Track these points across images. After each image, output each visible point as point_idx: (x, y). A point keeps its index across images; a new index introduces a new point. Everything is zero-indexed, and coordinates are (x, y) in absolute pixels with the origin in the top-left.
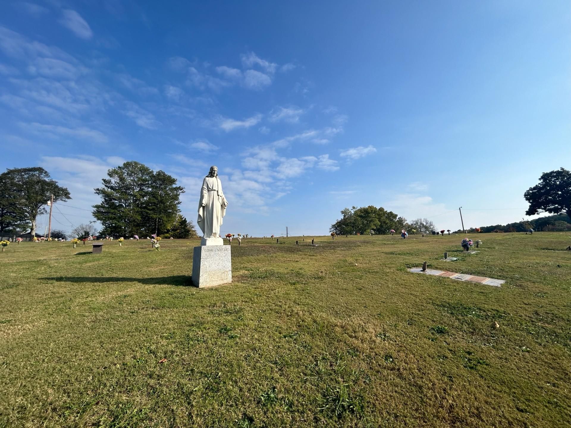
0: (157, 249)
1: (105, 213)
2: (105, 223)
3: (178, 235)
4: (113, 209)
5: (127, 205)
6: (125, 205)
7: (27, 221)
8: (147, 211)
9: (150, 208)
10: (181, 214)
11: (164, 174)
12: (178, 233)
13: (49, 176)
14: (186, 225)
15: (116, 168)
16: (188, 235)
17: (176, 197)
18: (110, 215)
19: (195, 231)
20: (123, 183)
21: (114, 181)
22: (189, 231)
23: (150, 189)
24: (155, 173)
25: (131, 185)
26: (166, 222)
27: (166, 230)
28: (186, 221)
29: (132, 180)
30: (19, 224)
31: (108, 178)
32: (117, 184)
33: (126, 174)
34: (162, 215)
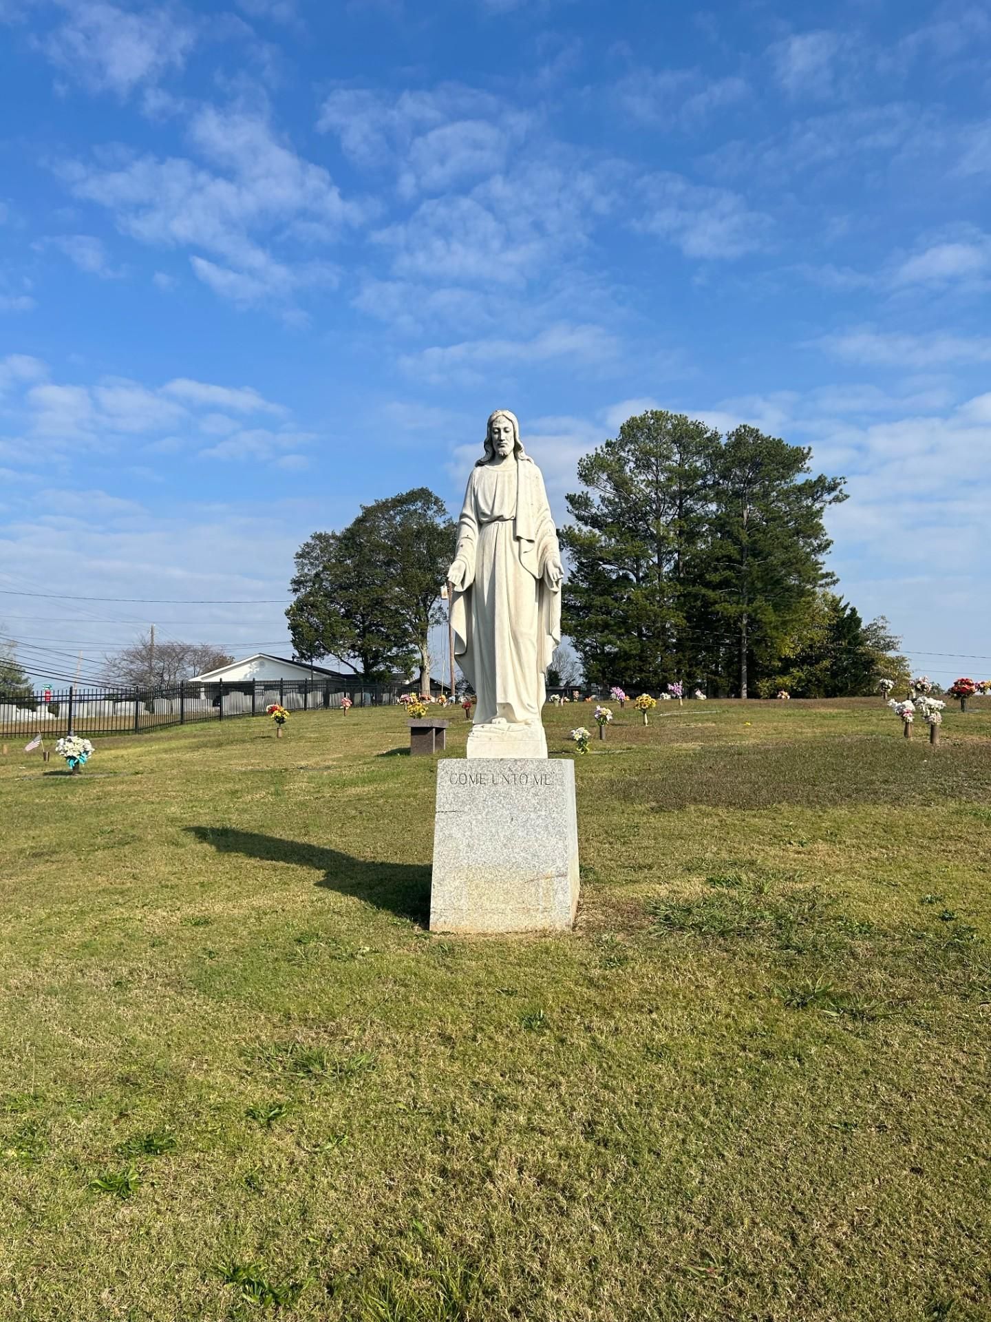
0: (580, 746)
1: (581, 608)
2: (581, 643)
3: (827, 680)
4: (601, 595)
5: (641, 574)
6: (636, 576)
7: (411, 646)
8: (704, 591)
9: (714, 577)
10: (834, 591)
11: (757, 437)
12: (827, 669)
13: (444, 510)
14: (856, 637)
15: (599, 451)
16: (870, 681)
17: (809, 526)
18: (592, 617)
19: (900, 661)
20: (627, 500)
21: (599, 494)
22: (871, 663)
23: (713, 507)
24: (723, 441)
25: (651, 501)
26: (776, 628)
27: (780, 659)
28: (859, 621)
29: (649, 484)
30: (397, 656)
31: (579, 488)
32: (607, 507)
33: (632, 465)
34: (760, 601)
